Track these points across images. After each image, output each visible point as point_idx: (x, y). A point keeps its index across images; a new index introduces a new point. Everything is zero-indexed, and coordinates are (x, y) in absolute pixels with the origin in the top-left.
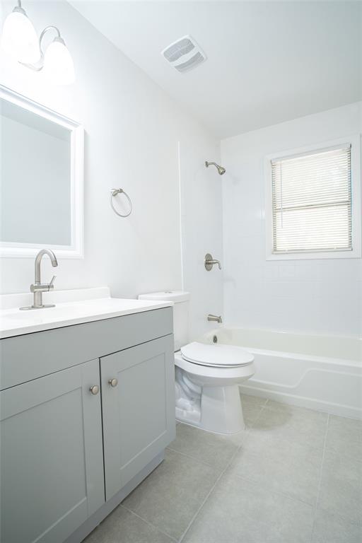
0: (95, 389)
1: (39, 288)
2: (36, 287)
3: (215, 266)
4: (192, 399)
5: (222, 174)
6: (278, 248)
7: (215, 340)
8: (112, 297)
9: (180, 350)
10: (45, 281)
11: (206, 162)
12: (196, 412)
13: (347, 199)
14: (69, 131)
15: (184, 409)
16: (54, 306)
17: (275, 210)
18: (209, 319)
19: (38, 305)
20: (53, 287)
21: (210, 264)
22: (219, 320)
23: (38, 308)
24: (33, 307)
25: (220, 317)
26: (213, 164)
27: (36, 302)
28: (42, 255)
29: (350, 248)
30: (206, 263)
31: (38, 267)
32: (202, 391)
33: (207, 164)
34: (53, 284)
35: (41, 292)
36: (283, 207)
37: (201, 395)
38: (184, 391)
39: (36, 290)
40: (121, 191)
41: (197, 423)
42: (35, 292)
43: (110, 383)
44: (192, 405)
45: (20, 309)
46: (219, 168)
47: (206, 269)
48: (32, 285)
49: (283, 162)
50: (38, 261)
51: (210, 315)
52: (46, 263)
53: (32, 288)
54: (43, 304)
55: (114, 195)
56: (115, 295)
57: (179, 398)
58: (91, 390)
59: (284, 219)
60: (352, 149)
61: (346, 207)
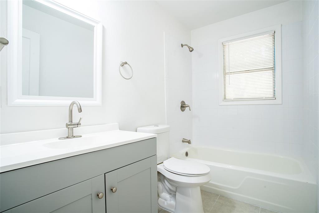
0: (100, 195)
1: (72, 125)
2: (69, 125)
3: (187, 109)
4: (170, 194)
5: (191, 51)
6: (227, 97)
7: (187, 154)
8: (120, 129)
9: (163, 162)
10: (75, 121)
11: (182, 45)
12: (173, 202)
13: (272, 66)
14: (94, 27)
15: (165, 200)
16: (81, 136)
17: (225, 74)
18: (183, 141)
19: (71, 136)
20: (80, 124)
21: (184, 107)
22: (189, 142)
23: (70, 138)
24: (67, 137)
25: (190, 140)
26: (186, 45)
27: (69, 134)
28: (74, 104)
29: (274, 98)
30: (181, 107)
31: (71, 112)
32: (176, 190)
33: (182, 46)
34: (81, 122)
35: (72, 128)
36: (230, 72)
37: (176, 192)
38: (166, 188)
39: (69, 127)
40: (126, 63)
41: (173, 210)
42: (68, 128)
43: (112, 190)
44: (171, 198)
45: (59, 139)
46: (189, 47)
47: (182, 110)
48: (67, 124)
49: (230, 43)
50: (71, 108)
51: (183, 139)
52: (75, 109)
53: (67, 125)
54: (74, 135)
55: (122, 66)
56: (122, 128)
57: (162, 193)
58: (98, 195)
59: (231, 79)
60: (275, 34)
61: (272, 71)
